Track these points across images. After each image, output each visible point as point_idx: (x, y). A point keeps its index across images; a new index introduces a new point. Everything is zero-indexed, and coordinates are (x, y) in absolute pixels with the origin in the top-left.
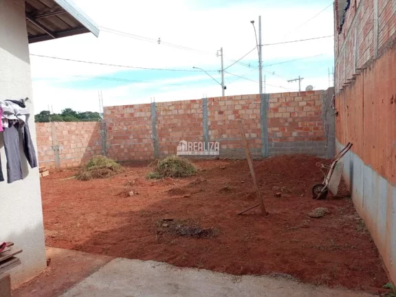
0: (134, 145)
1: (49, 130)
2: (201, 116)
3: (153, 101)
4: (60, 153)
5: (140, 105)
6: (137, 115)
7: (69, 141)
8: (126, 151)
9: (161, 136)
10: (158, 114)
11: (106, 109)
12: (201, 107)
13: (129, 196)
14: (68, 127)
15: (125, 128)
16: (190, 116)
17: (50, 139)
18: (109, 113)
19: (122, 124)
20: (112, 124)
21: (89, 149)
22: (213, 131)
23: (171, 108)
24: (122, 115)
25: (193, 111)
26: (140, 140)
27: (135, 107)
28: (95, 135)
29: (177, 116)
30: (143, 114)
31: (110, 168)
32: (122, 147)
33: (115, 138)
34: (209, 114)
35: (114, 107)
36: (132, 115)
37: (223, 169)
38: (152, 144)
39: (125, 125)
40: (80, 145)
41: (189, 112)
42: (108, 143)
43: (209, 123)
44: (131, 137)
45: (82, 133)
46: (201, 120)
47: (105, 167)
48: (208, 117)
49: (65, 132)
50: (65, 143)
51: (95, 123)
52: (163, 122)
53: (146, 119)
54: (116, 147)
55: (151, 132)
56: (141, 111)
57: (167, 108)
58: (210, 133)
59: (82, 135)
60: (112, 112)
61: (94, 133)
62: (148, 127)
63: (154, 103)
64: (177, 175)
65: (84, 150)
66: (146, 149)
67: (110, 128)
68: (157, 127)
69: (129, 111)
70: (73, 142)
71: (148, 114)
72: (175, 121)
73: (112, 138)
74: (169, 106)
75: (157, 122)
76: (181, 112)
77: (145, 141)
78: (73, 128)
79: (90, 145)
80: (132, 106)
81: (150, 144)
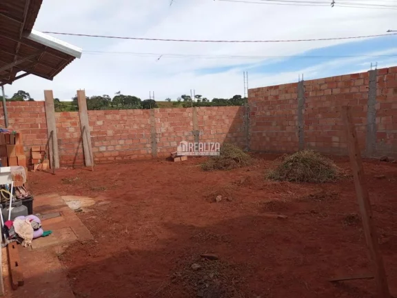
0: (277, 134)
1: (190, 115)
2: (365, 96)
3: (301, 80)
4: (200, 138)
5: (285, 85)
6: (282, 97)
7: (210, 127)
8: (268, 139)
9: (308, 123)
10: (306, 95)
11: (250, 91)
12: (367, 82)
13: (215, 201)
14: (209, 112)
15: (268, 114)
16: (349, 96)
17: (191, 124)
18: (253, 95)
19: (265, 108)
20: (255, 109)
21: (229, 136)
22: (383, 119)
23: (322, 87)
24: (266, 98)
25: (354, 90)
26: (283, 128)
27: (280, 88)
28: (237, 121)
29: (330, 97)
30: (288, 96)
31: (236, 160)
32: (264, 135)
33: (257, 124)
34: (378, 93)
35: (259, 89)
36: (276, 97)
37: (380, 178)
38: (297, 133)
39: (269, 109)
40: (220, 131)
41: (347, 91)
42: (250, 130)
43: (377, 107)
44: (274, 124)
45: (224, 117)
46: (365, 101)
47: (229, 158)
48: (377, 97)
49: (206, 117)
50: (206, 128)
51: (238, 107)
52: (311, 107)
53: (291, 102)
54: (258, 134)
55: (296, 118)
56: (287, 92)
57: (318, 87)
58: (378, 120)
59: (223, 120)
60: (256, 95)
61: (235, 118)
62: (293, 112)
63: (303, 81)
64: (303, 180)
65: (224, 136)
66: (289, 139)
67: (253, 114)
68: (303, 111)
69: (273, 93)
70: (213, 127)
71: (294, 96)
72: (327, 104)
73: (255, 124)
74: (320, 85)
75: (305, 105)
76: (336, 91)
77: (289, 129)
78: (214, 113)
79: (231, 131)
80: (276, 87)
81: (294, 133)
